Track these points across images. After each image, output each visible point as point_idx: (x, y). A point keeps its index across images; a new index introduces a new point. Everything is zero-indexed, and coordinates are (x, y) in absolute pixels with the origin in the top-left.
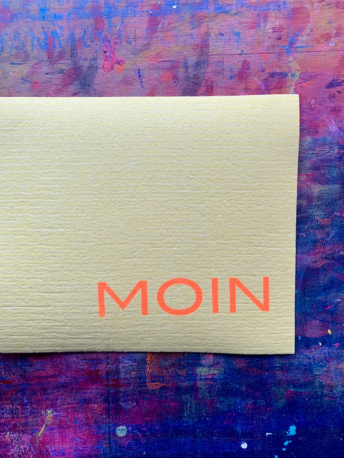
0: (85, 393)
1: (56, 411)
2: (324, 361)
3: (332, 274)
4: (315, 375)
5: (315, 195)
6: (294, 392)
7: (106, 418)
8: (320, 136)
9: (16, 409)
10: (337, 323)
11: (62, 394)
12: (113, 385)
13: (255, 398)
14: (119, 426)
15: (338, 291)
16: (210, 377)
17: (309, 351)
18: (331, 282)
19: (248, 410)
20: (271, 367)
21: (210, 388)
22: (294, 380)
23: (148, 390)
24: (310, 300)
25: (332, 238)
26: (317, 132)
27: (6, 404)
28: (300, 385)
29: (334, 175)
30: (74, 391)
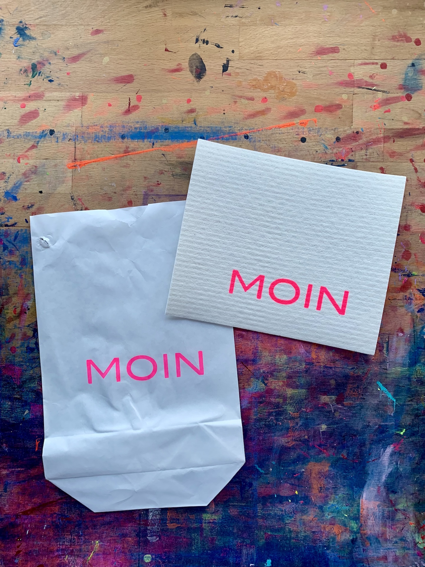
0: (123, 529)
1: (102, 542)
2: (293, 513)
3: (298, 451)
4: (286, 523)
5: (289, 396)
6: (270, 535)
7: (137, 549)
8: (292, 356)
9: (74, 539)
10: (302, 487)
11: (107, 530)
12: (143, 524)
13: (243, 538)
14: (146, 554)
15: (303, 463)
16: (212, 521)
17: (282, 505)
18: (298, 457)
19: (238, 547)
20: (255, 516)
21: (211, 530)
22: (271, 526)
23: (168, 529)
24: (284, 469)
25: (300, 426)
26: (291, 352)
27: (67, 535)
28: (275, 530)
29: (302, 382)
30: (116, 528)
